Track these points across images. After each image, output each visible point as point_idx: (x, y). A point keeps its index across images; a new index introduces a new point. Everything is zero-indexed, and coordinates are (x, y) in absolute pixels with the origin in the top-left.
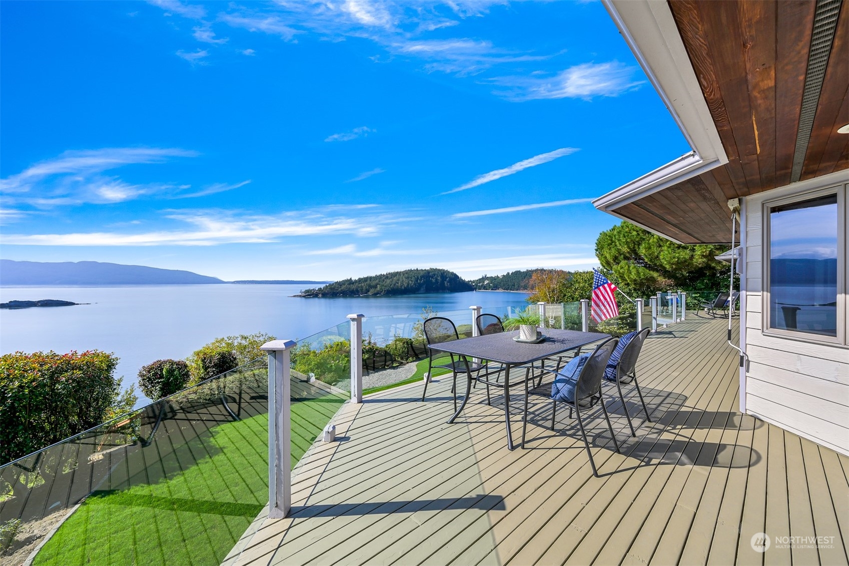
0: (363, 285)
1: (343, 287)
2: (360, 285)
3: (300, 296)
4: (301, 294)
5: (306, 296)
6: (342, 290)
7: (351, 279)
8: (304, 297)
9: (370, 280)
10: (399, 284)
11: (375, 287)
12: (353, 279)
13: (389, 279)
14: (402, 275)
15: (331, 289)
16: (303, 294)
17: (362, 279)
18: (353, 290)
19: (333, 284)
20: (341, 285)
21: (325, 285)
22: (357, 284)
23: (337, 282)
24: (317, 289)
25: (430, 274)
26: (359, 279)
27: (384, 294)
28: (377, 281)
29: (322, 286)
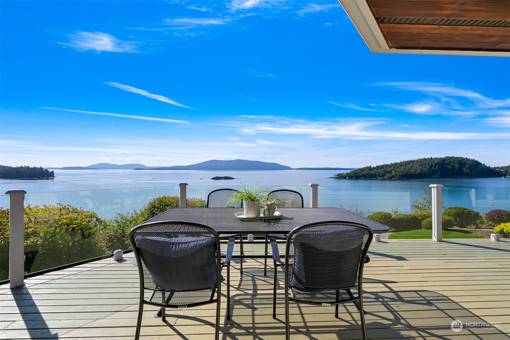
0: (380, 170)
1: (364, 172)
2: (377, 171)
3: (334, 178)
4: (334, 176)
5: (338, 178)
6: (363, 174)
7: (370, 166)
8: (337, 178)
9: (386, 167)
10: (413, 170)
11: (391, 172)
12: (372, 166)
13: (403, 166)
14: (415, 163)
15: (355, 173)
16: (336, 176)
17: (379, 166)
18: (372, 174)
19: (357, 170)
20: (362, 171)
21: (351, 171)
22: (375, 170)
23: (359, 169)
24: (345, 173)
25: (446, 162)
26: (377, 166)
27: (398, 178)
28: (392, 168)
29: (349, 171)
